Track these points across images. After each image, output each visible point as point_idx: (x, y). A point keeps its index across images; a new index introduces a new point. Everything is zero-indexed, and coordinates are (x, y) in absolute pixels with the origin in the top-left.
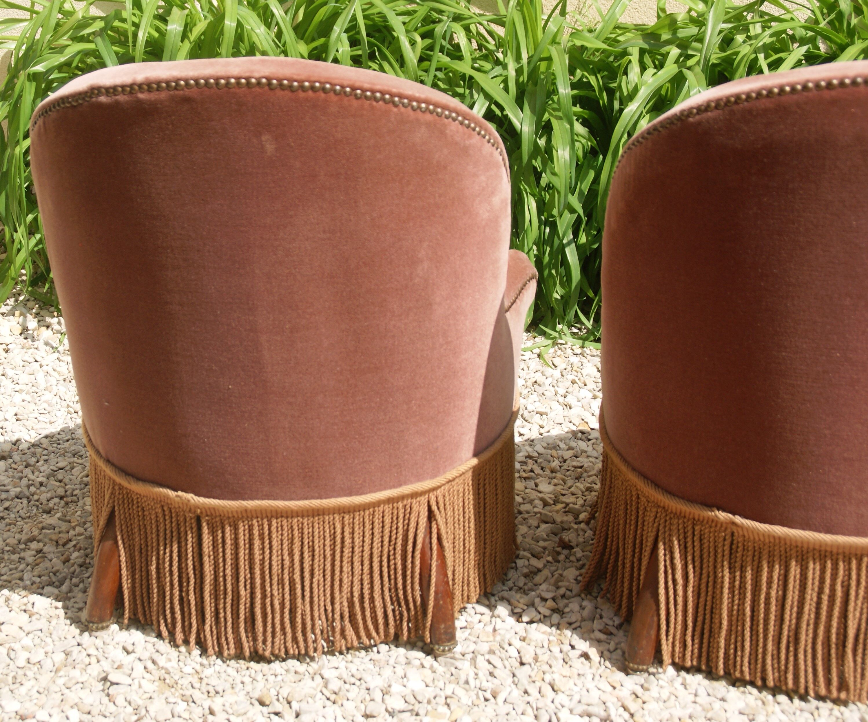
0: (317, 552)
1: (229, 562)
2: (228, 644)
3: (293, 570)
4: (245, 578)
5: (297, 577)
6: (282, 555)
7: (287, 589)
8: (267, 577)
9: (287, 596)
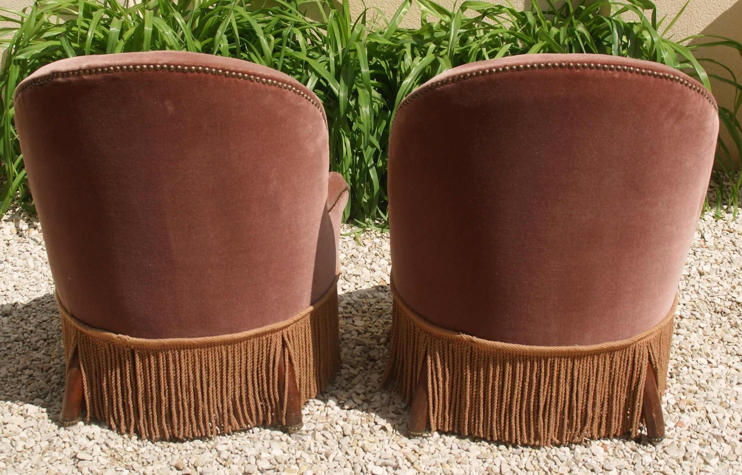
0: (211, 370)
1: (154, 379)
2: (155, 431)
3: (196, 382)
4: (164, 388)
5: (198, 387)
6: (188, 373)
7: (192, 395)
8: (179, 388)
9: (193, 400)
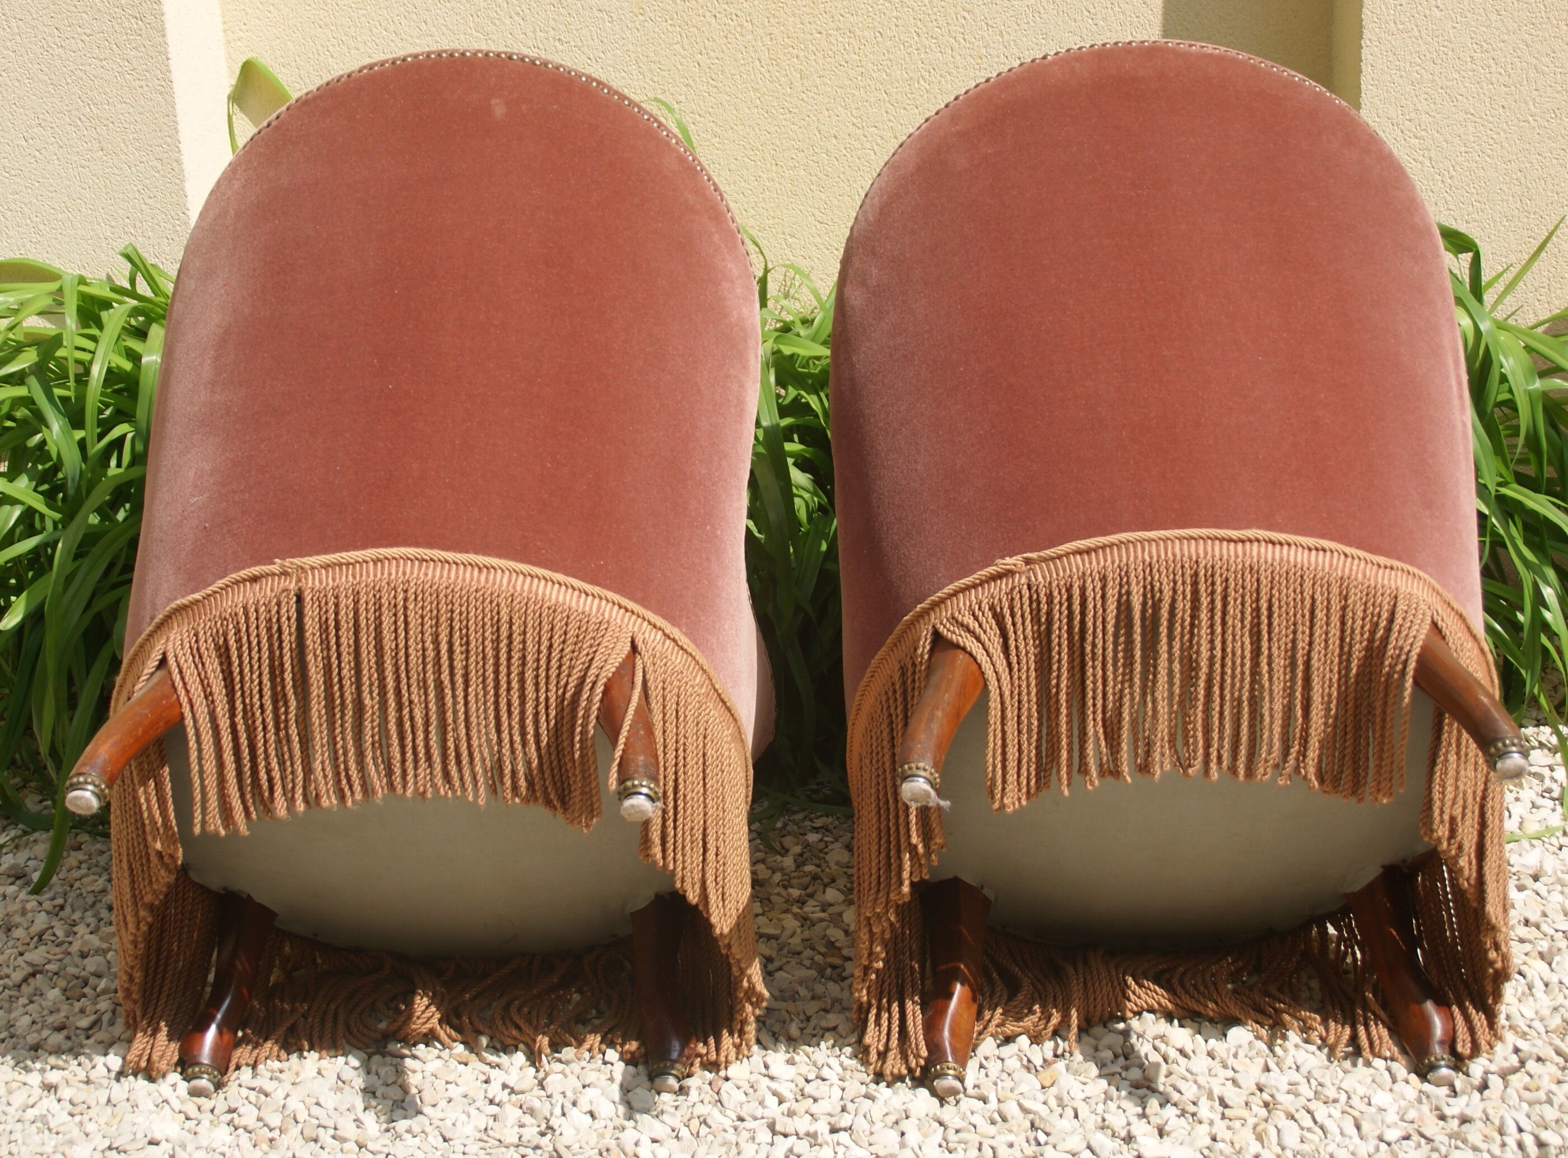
0: (473, 645)
1: (346, 658)
2: (351, 787)
3: (440, 667)
4: (370, 678)
5: (445, 677)
6: (423, 642)
7: (432, 695)
8: (403, 675)
9: (433, 707)
